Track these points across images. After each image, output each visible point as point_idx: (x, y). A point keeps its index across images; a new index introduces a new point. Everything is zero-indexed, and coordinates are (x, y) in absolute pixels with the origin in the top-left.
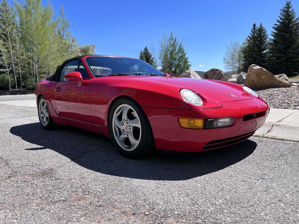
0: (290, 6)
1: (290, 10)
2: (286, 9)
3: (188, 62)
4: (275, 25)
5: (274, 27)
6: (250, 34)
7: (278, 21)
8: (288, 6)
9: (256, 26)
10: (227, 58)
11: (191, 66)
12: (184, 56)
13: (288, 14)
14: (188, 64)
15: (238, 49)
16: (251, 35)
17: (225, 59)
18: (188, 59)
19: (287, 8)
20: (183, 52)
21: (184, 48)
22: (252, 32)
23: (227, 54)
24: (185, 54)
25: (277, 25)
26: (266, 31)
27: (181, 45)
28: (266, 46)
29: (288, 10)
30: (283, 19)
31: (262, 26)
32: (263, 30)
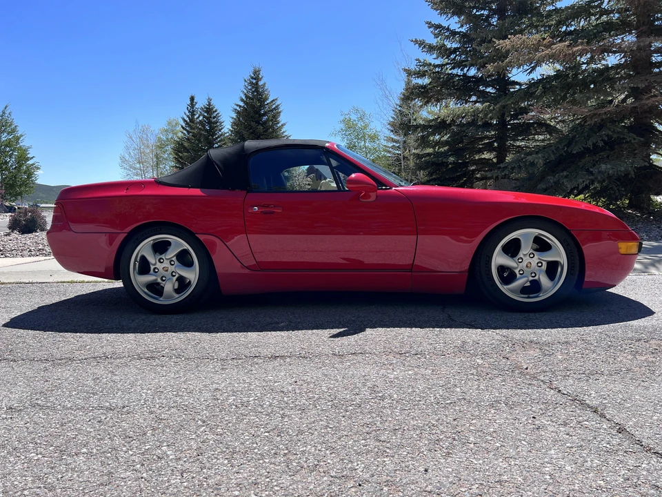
0: (260, 76)
1: (260, 83)
2: (254, 81)
3: (28, 159)
4: (237, 105)
5: (236, 110)
6: (185, 114)
7: (242, 100)
8: (256, 76)
9: (195, 101)
10: (127, 157)
11: (38, 168)
12: (17, 143)
13: (257, 90)
14: (30, 162)
15: (152, 141)
16: (188, 116)
17: (123, 159)
18: (30, 151)
19: (255, 79)
20: (14, 131)
21: (15, 123)
22: (189, 112)
23: (127, 148)
24: (18, 138)
25: (240, 106)
26: (218, 114)
27: (7, 112)
28: (222, 143)
29: (257, 83)
30: (250, 98)
31: (212, 102)
32: (214, 112)
